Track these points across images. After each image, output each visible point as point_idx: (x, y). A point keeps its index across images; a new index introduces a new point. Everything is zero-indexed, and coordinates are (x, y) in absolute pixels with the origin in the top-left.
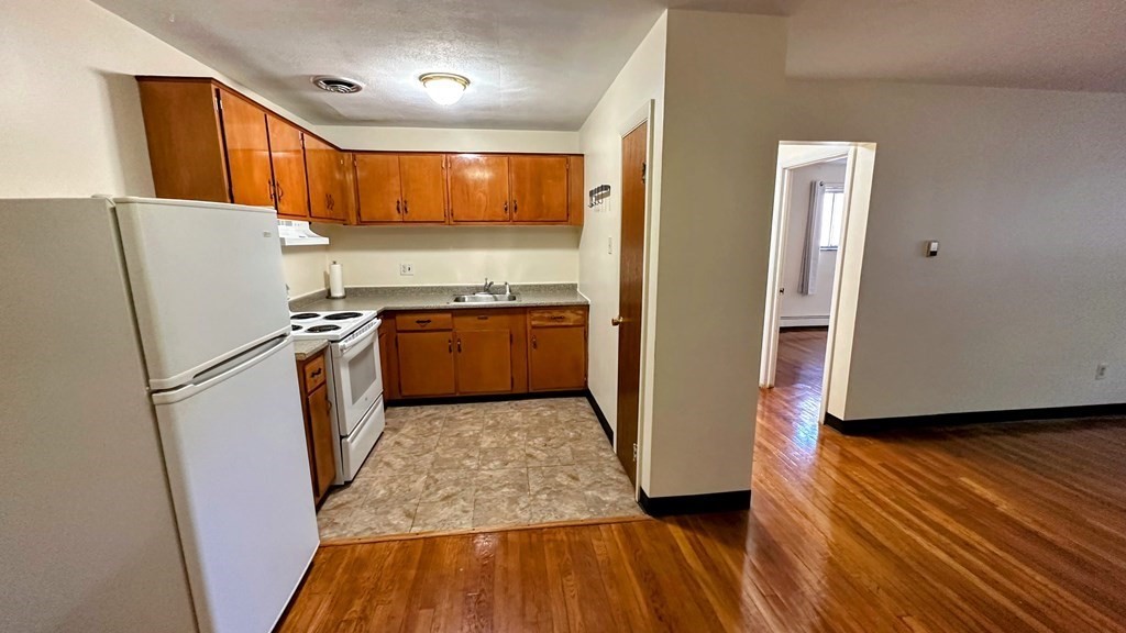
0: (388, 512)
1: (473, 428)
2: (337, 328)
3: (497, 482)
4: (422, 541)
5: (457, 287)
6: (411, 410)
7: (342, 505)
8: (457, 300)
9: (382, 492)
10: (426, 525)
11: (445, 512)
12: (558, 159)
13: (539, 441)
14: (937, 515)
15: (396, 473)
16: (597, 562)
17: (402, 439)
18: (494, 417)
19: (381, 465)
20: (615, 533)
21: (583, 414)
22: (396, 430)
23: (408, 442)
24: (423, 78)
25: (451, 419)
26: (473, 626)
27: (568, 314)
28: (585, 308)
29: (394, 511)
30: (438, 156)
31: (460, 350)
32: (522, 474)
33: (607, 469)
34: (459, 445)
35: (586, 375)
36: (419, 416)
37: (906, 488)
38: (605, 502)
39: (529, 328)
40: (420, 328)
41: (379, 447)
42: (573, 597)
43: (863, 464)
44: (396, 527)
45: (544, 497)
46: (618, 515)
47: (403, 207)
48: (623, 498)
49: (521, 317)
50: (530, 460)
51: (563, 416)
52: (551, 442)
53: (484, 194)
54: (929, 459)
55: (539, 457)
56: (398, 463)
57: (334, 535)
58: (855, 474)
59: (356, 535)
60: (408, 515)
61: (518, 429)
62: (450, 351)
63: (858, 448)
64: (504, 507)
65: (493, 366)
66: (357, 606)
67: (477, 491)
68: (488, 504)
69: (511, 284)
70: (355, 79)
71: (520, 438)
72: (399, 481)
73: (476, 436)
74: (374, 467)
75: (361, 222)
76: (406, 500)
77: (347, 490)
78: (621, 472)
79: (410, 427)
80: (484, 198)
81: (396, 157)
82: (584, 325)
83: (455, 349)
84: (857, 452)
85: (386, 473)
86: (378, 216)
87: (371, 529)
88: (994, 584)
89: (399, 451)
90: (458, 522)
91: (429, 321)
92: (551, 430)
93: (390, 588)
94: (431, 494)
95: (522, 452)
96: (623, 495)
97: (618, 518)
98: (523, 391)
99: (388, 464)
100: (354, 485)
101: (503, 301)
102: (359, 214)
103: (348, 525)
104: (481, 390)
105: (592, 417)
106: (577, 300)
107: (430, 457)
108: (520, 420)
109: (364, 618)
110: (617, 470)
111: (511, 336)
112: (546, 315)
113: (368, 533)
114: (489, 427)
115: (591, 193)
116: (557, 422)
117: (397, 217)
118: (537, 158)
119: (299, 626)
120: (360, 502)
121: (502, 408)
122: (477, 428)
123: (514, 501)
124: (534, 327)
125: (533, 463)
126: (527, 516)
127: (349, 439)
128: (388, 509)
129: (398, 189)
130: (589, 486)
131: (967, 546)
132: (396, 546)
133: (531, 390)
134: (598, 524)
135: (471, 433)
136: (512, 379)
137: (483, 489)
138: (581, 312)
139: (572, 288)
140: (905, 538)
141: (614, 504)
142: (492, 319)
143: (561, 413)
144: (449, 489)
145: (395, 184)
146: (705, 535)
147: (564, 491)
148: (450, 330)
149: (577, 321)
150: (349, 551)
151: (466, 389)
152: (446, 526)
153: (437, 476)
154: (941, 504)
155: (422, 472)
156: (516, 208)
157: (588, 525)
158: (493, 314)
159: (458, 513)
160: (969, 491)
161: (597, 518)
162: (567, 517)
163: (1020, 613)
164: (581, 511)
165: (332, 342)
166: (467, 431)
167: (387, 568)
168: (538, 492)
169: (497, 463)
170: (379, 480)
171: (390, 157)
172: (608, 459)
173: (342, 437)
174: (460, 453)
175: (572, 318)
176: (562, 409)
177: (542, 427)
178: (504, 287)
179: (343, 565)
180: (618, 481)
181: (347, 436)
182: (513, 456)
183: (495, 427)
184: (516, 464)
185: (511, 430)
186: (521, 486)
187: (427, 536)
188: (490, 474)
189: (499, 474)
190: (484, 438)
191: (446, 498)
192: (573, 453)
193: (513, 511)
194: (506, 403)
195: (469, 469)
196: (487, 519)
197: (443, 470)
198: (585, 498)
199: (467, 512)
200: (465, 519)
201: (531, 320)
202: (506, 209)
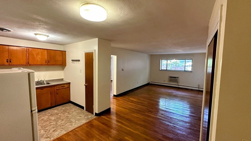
4: (57, 140)
10: (54, 137)
11: (57, 133)
13: (66, 114)
14: (130, 103)
18: (49, 113)
20: (94, 121)
24: (36, 34)
27: (65, 85)
28: (69, 83)
30: (24, 48)
32: (69, 120)
34: (45, 122)
35: (70, 98)
37: (126, 101)
38: (89, 118)
39: (55, 90)
43: (120, 100)
45: (77, 121)
47: (9, 61)
49: (53, 88)
50: (68, 117)
52: (70, 113)
54: (126, 97)
55: (70, 116)
58: (120, 101)
60: (47, 138)
61: (59, 113)
63: (119, 98)
64: (70, 126)
67: (61, 127)
68: (66, 127)
71: (61, 115)
76: (42, 136)
78: (87, 113)
80: (39, 59)
81: (7, 47)
82: (69, 87)
84: (119, 99)
88: (137, 108)
92: (67, 111)
94: (48, 132)
95: (65, 117)
98: (54, 105)
101: (45, 85)
108: (57, 111)
111: (51, 93)
112: (60, 86)
114: (50, 116)
115: (72, 60)
116: (68, 109)
118: (55, 51)
121: (49, 111)
123: (71, 125)
124: (57, 89)
126: (76, 125)
130: (84, 117)
131: (133, 105)
133: (56, 105)
136: (51, 103)
137: (62, 126)
138: (68, 84)
139: (62, 80)
140: (128, 107)
141: (91, 117)
142: (45, 89)
143: (67, 107)
144: (53, 129)
146: (107, 115)
147: (80, 119)
149: (67, 87)
152: (60, 135)
153: (46, 129)
154: (129, 102)
156: (49, 62)
157: (89, 122)
159: (60, 132)
160: (131, 100)
161: (90, 120)
162: (84, 122)
163: (139, 109)
164: (86, 121)
166: (44, 118)
168: (75, 121)
169: (60, 121)
172: (83, 112)
174: (48, 123)
175: (66, 86)
176: (66, 106)
177: (65, 111)
178: (43, 81)
182: (63, 118)
183: (52, 115)
184: (65, 119)
185: (57, 114)
186: (70, 122)
187: (57, 138)
188: (61, 123)
189: (63, 122)
190: (51, 118)
191: (54, 131)
192: (76, 113)
193: (73, 126)
194: (49, 109)
195: (54, 124)
196: (68, 130)
197: (47, 127)
198: (85, 119)
199: (62, 131)
200: (63, 132)
201: (56, 88)
202: (46, 62)
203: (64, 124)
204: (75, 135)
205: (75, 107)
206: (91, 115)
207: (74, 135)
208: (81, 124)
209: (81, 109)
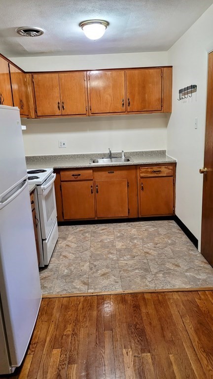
0: (73, 282)
1: (109, 237)
2: (37, 178)
3: (131, 267)
5: (92, 155)
6: (70, 228)
7: (45, 278)
8: (94, 162)
9: (66, 271)
10: (95, 289)
11: (105, 282)
12: (155, 70)
13: (150, 245)
15: (71, 261)
16: (202, 311)
17: (69, 243)
18: (120, 231)
19: (61, 257)
20: (209, 296)
21: (174, 230)
22: (64, 239)
23: (74, 245)
24: (82, 25)
25: (95, 232)
26: (136, 341)
27: (163, 169)
28: (174, 164)
29: (76, 281)
30: (82, 73)
31: (97, 192)
32: (145, 263)
33: (196, 261)
34: (102, 247)
35: (174, 207)
36: (75, 231)
38: (199, 279)
39: (139, 178)
40: (75, 179)
41: (58, 248)
42: (191, 328)
44: (79, 290)
45: (161, 275)
46: (209, 286)
47: (61, 106)
48: (209, 277)
49: (134, 171)
50: (147, 255)
51: (162, 231)
52: (158, 245)
53: (110, 95)
55: (153, 253)
56: (71, 256)
57: (47, 293)
59: (58, 293)
60: (85, 283)
61: (136, 238)
62: (92, 193)
64: (138, 280)
65: (118, 201)
66: (69, 328)
67: (120, 271)
68: (128, 278)
69: (124, 151)
70: (41, 27)
71: (139, 243)
72: (74, 265)
73: (112, 242)
74: (58, 258)
75: (37, 117)
76: (81, 275)
77: (46, 270)
78: (205, 263)
79: (72, 237)
80: (109, 98)
81: (56, 75)
82: (173, 176)
83: (94, 191)
85: (66, 262)
86: (48, 112)
87: (66, 290)
89: (70, 250)
90: (114, 288)
91: (79, 175)
92: (156, 239)
93: (84, 320)
94: (94, 272)
95: (142, 251)
96: (209, 275)
97: (209, 288)
98: (135, 216)
99: (65, 257)
100: (49, 267)
101: (122, 162)
102: (36, 112)
103: (52, 289)
104: (110, 216)
105: (180, 232)
106: (167, 160)
107: (88, 253)
108: (136, 233)
109: (74, 334)
110: (203, 262)
111: (128, 183)
112: (149, 170)
113: (65, 292)
114: (118, 237)
115: (181, 91)
116: (160, 234)
117: (58, 112)
118: (143, 70)
119: (41, 336)
120: (55, 276)
121: (123, 226)
122: (112, 238)
123: (143, 277)
124: (142, 177)
125: (149, 257)
126: (153, 285)
127: (47, 241)
128: (72, 280)
129: (58, 95)
130: (187, 270)
132: (82, 299)
133: (140, 216)
134: (197, 291)
135: (109, 240)
136: (129, 209)
137: (124, 270)
138: (171, 167)
139: (163, 153)
141: (205, 280)
142: (117, 173)
143: (160, 229)
144: (104, 270)
145: (56, 93)
147: (172, 273)
148: (92, 180)
149: (169, 173)
150: (57, 301)
151: (102, 215)
152: (107, 289)
153: (95, 263)
155: (86, 261)
156: (129, 104)
157: (191, 291)
158: (117, 170)
159: (113, 283)
161: (195, 288)
162: (177, 287)
164: (185, 283)
165: (38, 185)
166: (106, 239)
167: (80, 310)
168: (157, 273)
169: (129, 257)
170: (63, 265)
171: (53, 75)
172: (196, 255)
173: (43, 240)
174: (106, 251)
175: (165, 171)
176: (161, 227)
177: (151, 237)
178: (120, 154)
179: (55, 308)
180: (204, 267)
181: (45, 240)
182: (137, 253)
183: (122, 237)
184: (140, 258)
185: (132, 238)
186: (146, 269)
187: (98, 294)
188: (126, 262)
189: (131, 262)
190: (117, 243)
191: (103, 275)
192: (173, 251)
193: (144, 282)
194: (125, 223)
195: (112, 259)
196: (130, 286)
197: (98, 260)
198: (186, 277)
199: (117, 282)
200: (117, 286)
201: (140, 173)
202: (123, 105)
203: (129, 269)
204: (135, 308)
205: (179, 235)
206: (208, 273)
207: (133, 307)
208: (167, 287)
209: (191, 246)
